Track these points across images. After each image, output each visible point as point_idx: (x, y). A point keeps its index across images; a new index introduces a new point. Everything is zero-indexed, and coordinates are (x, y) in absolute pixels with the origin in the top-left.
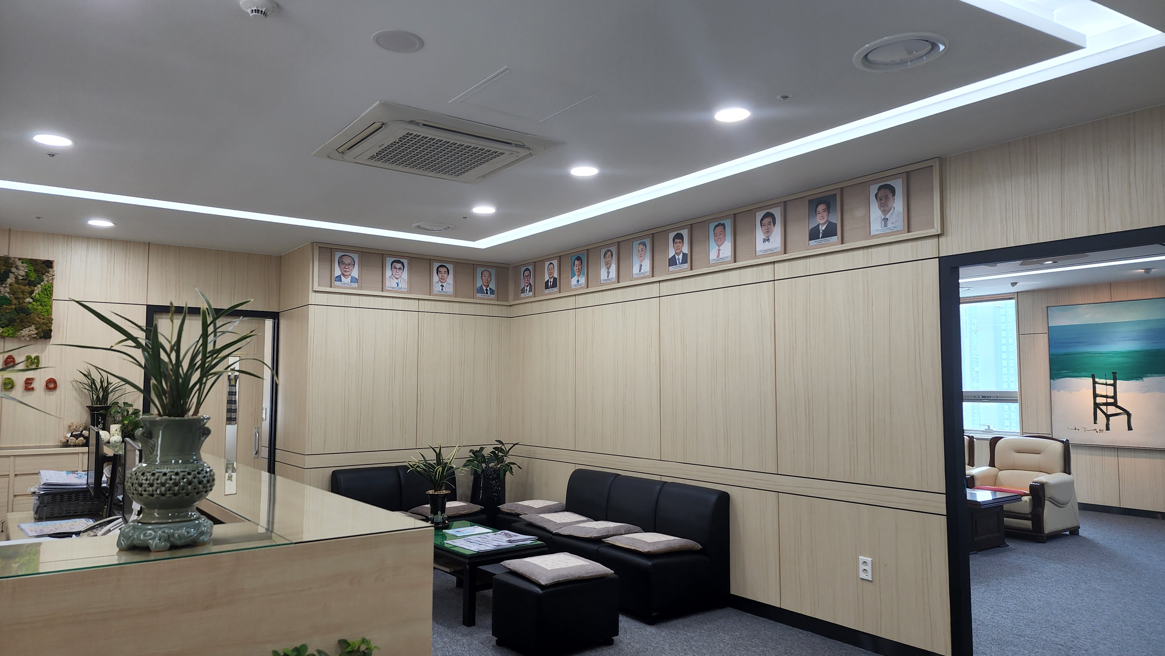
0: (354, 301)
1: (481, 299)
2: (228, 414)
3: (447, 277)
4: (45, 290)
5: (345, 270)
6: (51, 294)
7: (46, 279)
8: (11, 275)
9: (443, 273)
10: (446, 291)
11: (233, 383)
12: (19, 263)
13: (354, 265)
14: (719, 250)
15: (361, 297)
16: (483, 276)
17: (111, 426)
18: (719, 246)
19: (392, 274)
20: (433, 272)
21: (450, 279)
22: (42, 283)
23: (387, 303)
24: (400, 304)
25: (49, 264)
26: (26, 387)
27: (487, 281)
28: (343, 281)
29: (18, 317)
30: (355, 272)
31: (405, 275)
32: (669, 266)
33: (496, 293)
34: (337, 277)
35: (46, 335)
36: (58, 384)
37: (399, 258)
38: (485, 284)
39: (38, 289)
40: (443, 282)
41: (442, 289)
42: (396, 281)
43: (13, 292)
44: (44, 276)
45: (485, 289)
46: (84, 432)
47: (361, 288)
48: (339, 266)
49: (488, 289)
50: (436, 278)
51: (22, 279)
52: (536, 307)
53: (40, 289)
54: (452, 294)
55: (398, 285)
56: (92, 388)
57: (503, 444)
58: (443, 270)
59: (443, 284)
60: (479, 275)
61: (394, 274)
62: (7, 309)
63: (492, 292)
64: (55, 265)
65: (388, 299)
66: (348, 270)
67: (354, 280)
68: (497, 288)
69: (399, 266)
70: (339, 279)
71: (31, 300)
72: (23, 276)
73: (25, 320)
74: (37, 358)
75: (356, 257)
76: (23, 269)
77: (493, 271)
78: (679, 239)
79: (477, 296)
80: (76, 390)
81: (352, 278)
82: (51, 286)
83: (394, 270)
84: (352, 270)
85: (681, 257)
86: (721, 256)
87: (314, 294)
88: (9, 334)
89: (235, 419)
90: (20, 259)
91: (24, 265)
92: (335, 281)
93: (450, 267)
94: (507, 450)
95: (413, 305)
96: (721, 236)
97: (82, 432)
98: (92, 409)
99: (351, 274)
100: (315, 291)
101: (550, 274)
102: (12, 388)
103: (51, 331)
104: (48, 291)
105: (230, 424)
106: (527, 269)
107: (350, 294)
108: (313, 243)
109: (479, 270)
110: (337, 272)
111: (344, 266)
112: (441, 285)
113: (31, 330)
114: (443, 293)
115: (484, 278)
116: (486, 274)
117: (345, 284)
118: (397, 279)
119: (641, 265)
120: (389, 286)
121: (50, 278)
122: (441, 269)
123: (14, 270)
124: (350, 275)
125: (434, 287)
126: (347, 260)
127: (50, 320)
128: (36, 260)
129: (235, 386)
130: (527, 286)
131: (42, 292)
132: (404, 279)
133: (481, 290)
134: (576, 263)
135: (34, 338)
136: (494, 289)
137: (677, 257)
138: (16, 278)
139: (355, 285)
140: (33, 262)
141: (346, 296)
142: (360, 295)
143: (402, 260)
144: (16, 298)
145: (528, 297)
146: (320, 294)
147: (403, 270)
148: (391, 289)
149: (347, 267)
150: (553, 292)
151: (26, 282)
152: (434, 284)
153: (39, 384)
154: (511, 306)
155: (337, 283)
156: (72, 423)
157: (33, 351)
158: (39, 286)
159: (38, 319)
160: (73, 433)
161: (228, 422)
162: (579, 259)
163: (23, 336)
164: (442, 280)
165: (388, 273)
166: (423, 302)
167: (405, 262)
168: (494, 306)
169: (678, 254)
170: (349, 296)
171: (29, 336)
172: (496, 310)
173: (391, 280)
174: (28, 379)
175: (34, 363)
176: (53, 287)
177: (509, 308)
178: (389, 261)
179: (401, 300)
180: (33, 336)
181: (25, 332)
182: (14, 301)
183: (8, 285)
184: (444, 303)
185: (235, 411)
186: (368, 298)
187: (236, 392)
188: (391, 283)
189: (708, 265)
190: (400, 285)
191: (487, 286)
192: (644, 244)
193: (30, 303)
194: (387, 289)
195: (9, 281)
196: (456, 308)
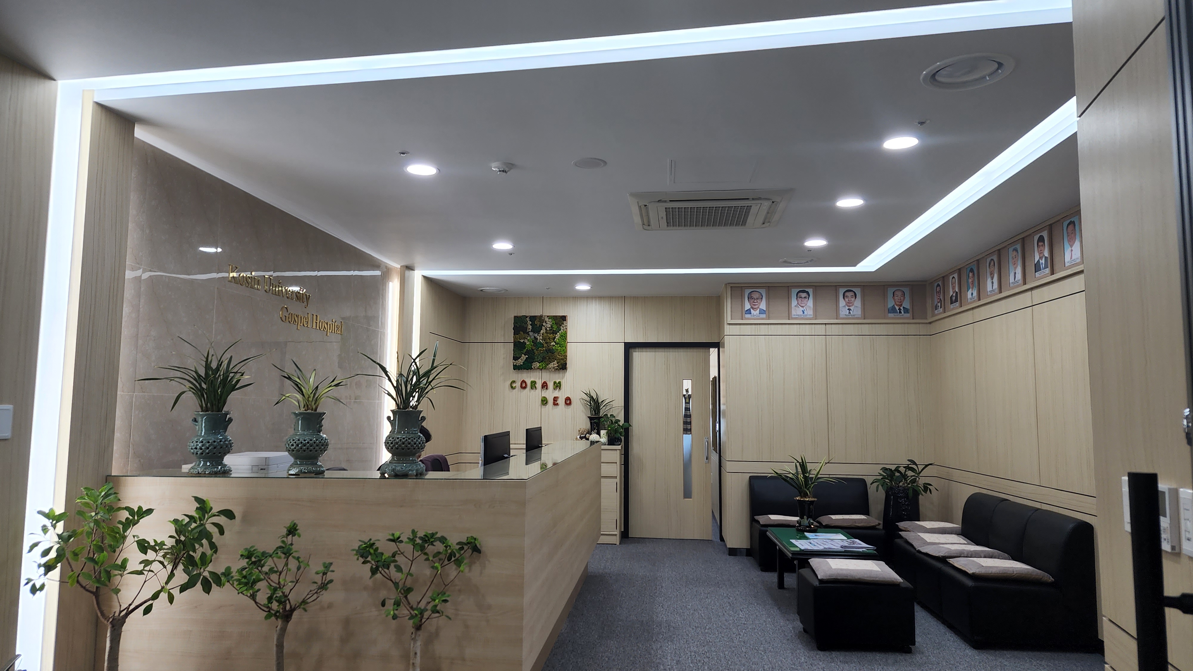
0: (763, 329)
1: (893, 318)
2: (685, 425)
3: (854, 301)
4: (562, 336)
5: (754, 304)
6: (566, 339)
7: (562, 329)
8: (543, 328)
9: (850, 297)
10: (854, 313)
11: (687, 401)
12: (547, 319)
13: (762, 298)
14: (1072, 250)
15: (769, 326)
16: (895, 296)
17: (601, 431)
18: (1071, 246)
19: (798, 303)
20: (839, 298)
21: (858, 303)
22: (560, 332)
23: (794, 329)
24: (807, 329)
25: (564, 318)
26: (554, 403)
27: (900, 301)
28: (752, 313)
29: (548, 355)
30: (763, 305)
31: (810, 303)
32: (1035, 272)
33: (911, 311)
34: (747, 310)
35: (563, 367)
36: (572, 401)
37: (802, 288)
38: (897, 303)
39: (558, 336)
40: (850, 306)
41: (850, 313)
42: (802, 309)
43: (544, 339)
44: (561, 327)
45: (897, 308)
46: (587, 435)
47: (769, 319)
48: (749, 301)
49: (902, 308)
50: (842, 303)
51: (549, 330)
52: (947, 324)
53: (559, 335)
54: (860, 316)
55: (803, 313)
56: (590, 403)
57: (916, 465)
58: (849, 294)
59: (851, 308)
60: (890, 295)
61: (800, 303)
62: (541, 350)
63: (906, 311)
64: (568, 319)
65: (795, 326)
66: (756, 304)
67: (762, 312)
68: (913, 306)
69: (804, 295)
70: (749, 312)
71: (554, 344)
72: (549, 328)
73: (551, 358)
74: (560, 383)
75: (763, 292)
76: (549, 323)
77: (907, 291)
78: (1042, 242)
79: (889, 316)
80: (582, 404)
81: (761, 310)
82: (566, 333)
83: (800, 300)
84: (760, 303)
85: (1043, 261)
86: (1073, 258)
87: (729, 326)
88: (543, 367)
89: (690, 430)
90: (548, 316)
91: (550, 320)
92: (746, 314)
93: (858, 291)
94: (920, 471)
95: (821, 329)
96: (1073, 235)
97: (586, 435)
98: (591, 419)
99: (760, 307)
100: (730, 324)
101: (954, 288)
102: (546, 403)
103: (566, 364)
104: (564, 337)
105: (687, 434)
106: (938, 285)
107: (760, 324)
108: (726, 284)
109: (890, 291)
110: (747, 306)
111: (753, 300)
112: (848, 309)
113: (554, 364)
114: (850, 317)
115: (896, 298)
116: (899, 294)
117: (754, 316)
118: (802, 307)
119: (1015, 273)
120: (795, 314)
121: (565, 328)
122: (847, 294)
123: (544, 324)
124: (758, 307)
125: (840, 312)
126: (755, 295)
127: (566, 357)
128: (556, 316)
129: (689, 403)
130: (939, 302)
131: (560, 337)
132: (810, 307)
133: (893, 310)
134: (970, 275)
135: (556, 369)
136: (909, 308)
137: (1041, 261)
138: (546, 329)
139: (764, 316)
140: (555, 318)
141: (756, 326)
142: (768, 324)
143: (807, 290)
144: (546, 343)
145: (940, 314)
146: (733, 326)
147: (809, 298)
148: (797, 316)
149: (755, 301)
150: (955, 308)
151: (552, 331)
152: (840, 309)
153: (561, 401)
154: (930, 323)
155: (747, 316)
156: (580, 429)
157: (557, 377)
158: (558, 334)
159: (558, 356)
160: (582, 436)
161: (685, 432)
162: (972, 270)
163: (550, 368)
164: (849, 304)
165: (794, 302)
166: (830, 326)
167: (810, 291)
168: (909, 325)
169: (1041, 258)
170: (759, 326)
171: (554, 368)
172: (912, 329)
173: (797, 308)
174: (555, 397)
175: (558, 386)
176: (566, 334)
177: (929, 325)
178: (794, 292)
179: (807, 326)
180: (556, 368)
181: (551, 365)
182: (545, 345)
183: (541, 335)
184: (852, 326)
185: (690, 423)
186: (776, 326)
187: (690, 408)
188: (796, 311)
189: (1065, 268)
190: (805, 312)
191: (900, 305)
192: (1016, 250)
193: (554, 346)
194: (793, 317)
195: (542, 332)
196: (866, 329)
